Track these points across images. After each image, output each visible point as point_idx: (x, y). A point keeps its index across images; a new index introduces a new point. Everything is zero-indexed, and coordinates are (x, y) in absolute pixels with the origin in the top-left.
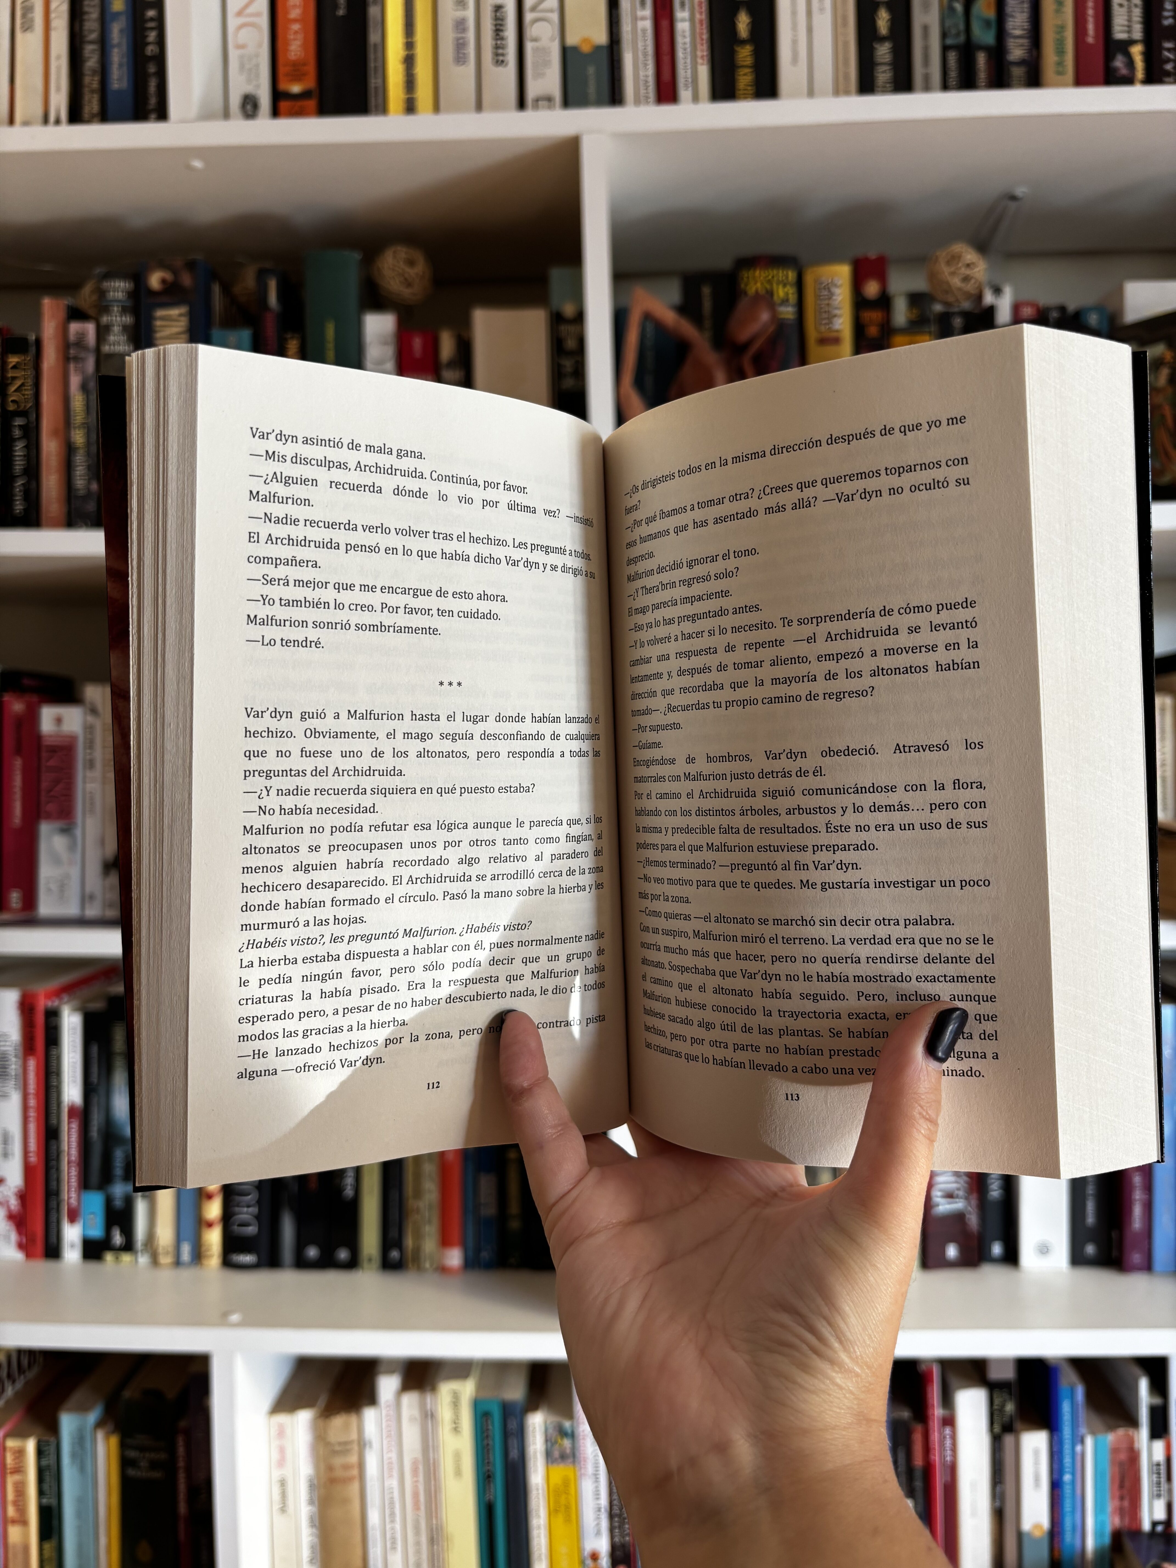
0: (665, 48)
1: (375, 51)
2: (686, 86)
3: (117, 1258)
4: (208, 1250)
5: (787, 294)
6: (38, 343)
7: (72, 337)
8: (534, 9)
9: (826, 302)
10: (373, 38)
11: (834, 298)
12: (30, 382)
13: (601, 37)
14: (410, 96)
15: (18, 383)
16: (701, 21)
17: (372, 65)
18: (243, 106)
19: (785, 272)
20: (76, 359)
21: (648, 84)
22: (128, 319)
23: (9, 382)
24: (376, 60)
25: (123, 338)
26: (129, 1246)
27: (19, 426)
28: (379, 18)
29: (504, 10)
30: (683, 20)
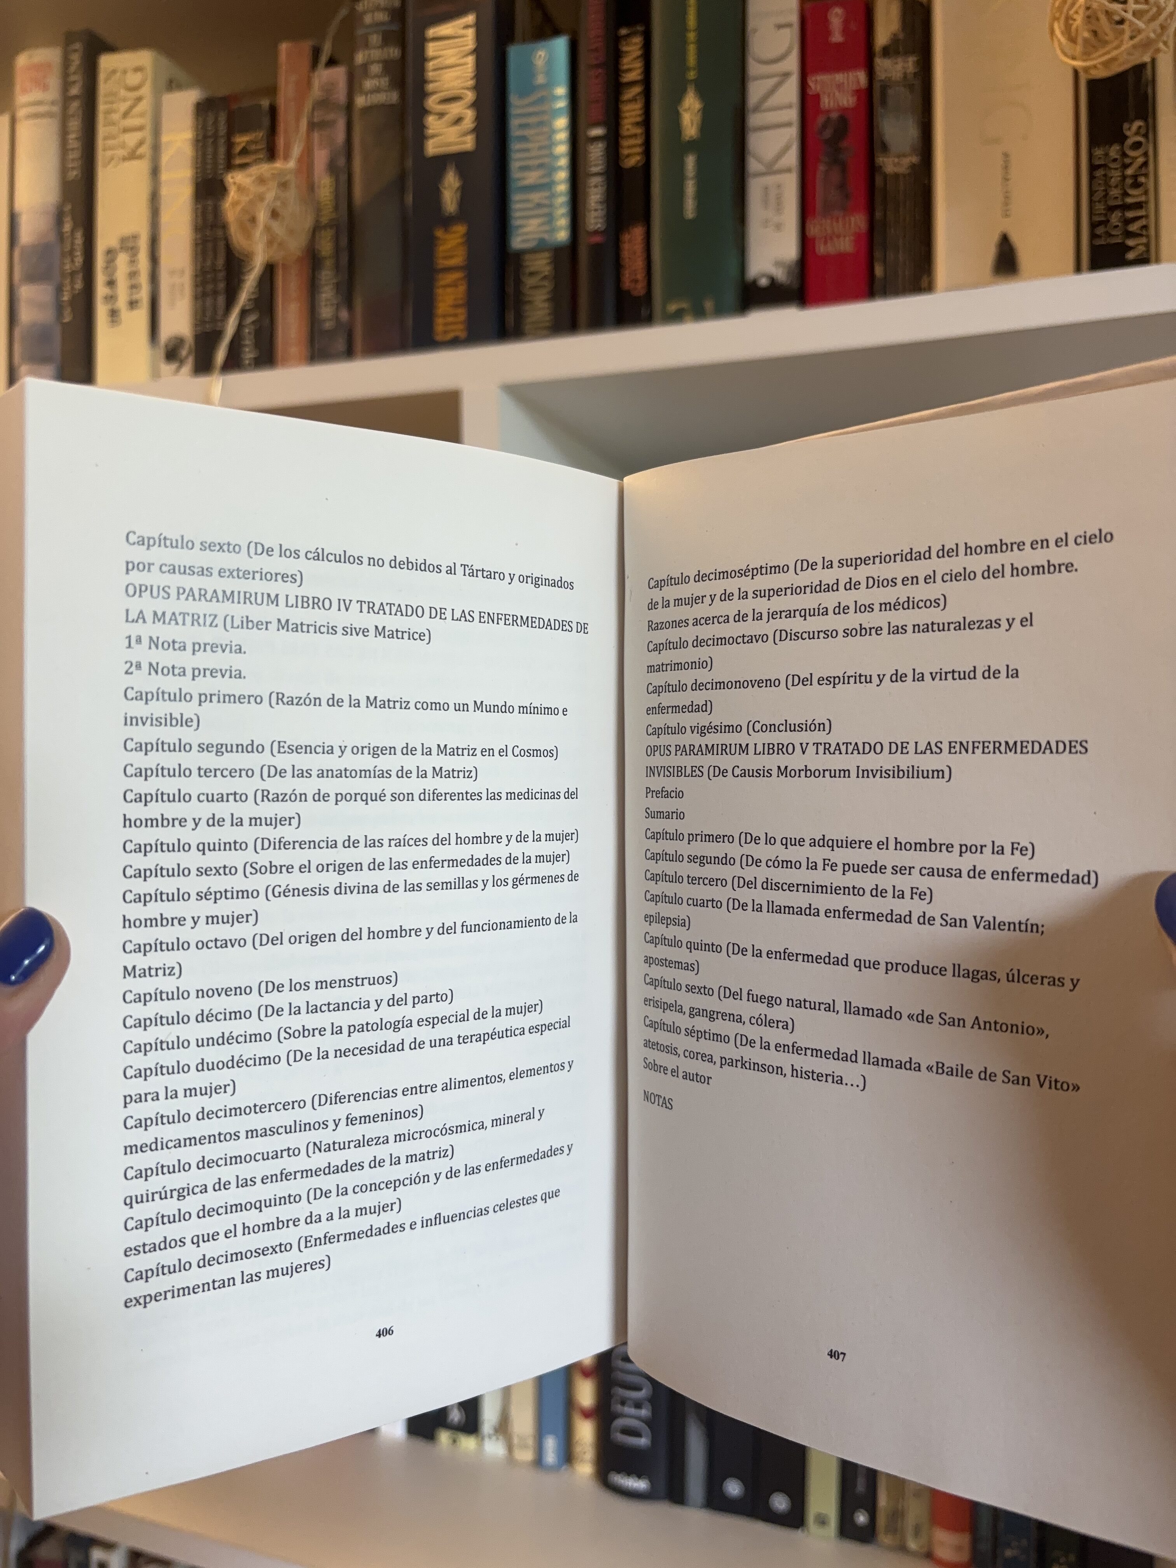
6: (273, 109)
7: (317, 93)
20: (324, 124)
22: (391, 52)
25: (384, 82)
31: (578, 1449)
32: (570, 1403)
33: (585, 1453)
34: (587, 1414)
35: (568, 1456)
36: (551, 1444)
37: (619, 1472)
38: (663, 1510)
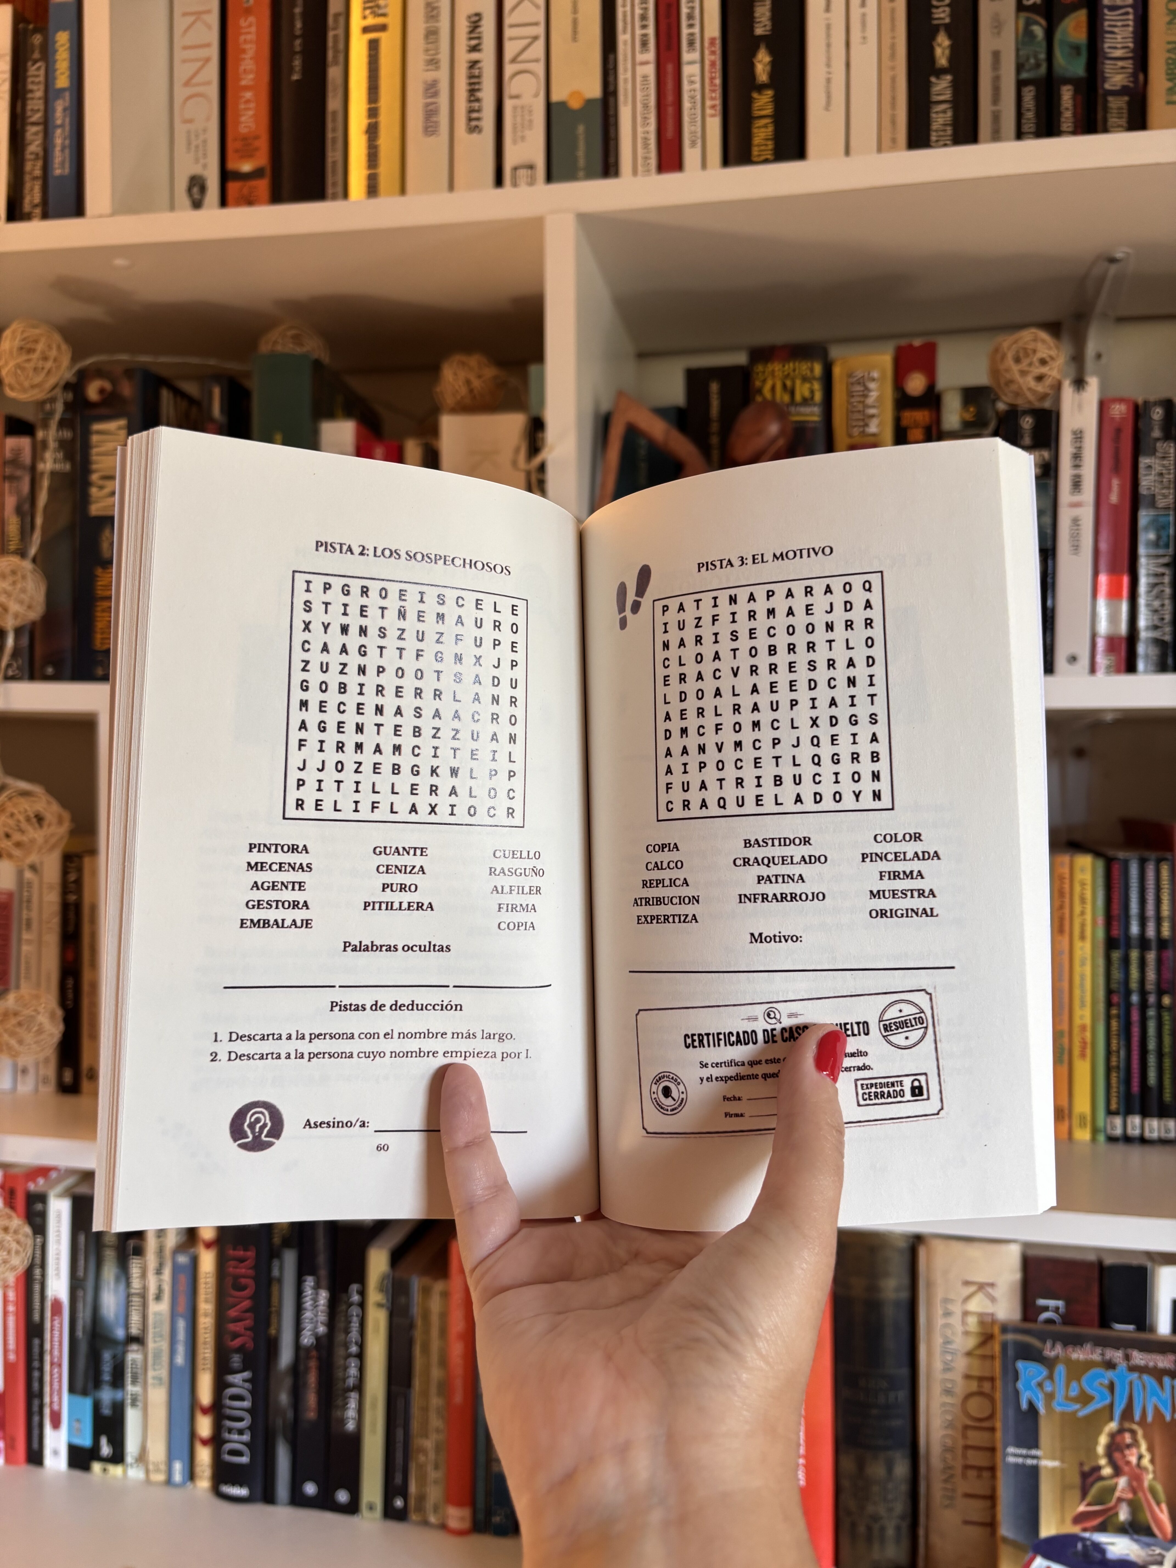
0: (670, 98)
1: (334, 120)
2: (693, 144)
5: (812, 392)
7: (7, 454)
8: (514, 61)
9: (862, 399)
10: (333, 104)
11: (872, 394)
13: (594, 90)
14: (373, 171)
16: (713, 64)
17: (330, 135)
18: (189, 190)
19: (809, 364)
20: (12, 478)
21: (649, 142)
22: (65, 434)
24: (334, 130)
25: (60, 455)
28: (339, 81)
29: (479, 65)
30: (691, 63)
31: (198, 1470)
32: (193, 1435)
33: (203, 1472)
34: (205, 1442)
35: (191, 1475)
36: (178, 1467)
37: (226, 1483)
38: (259, 1510)
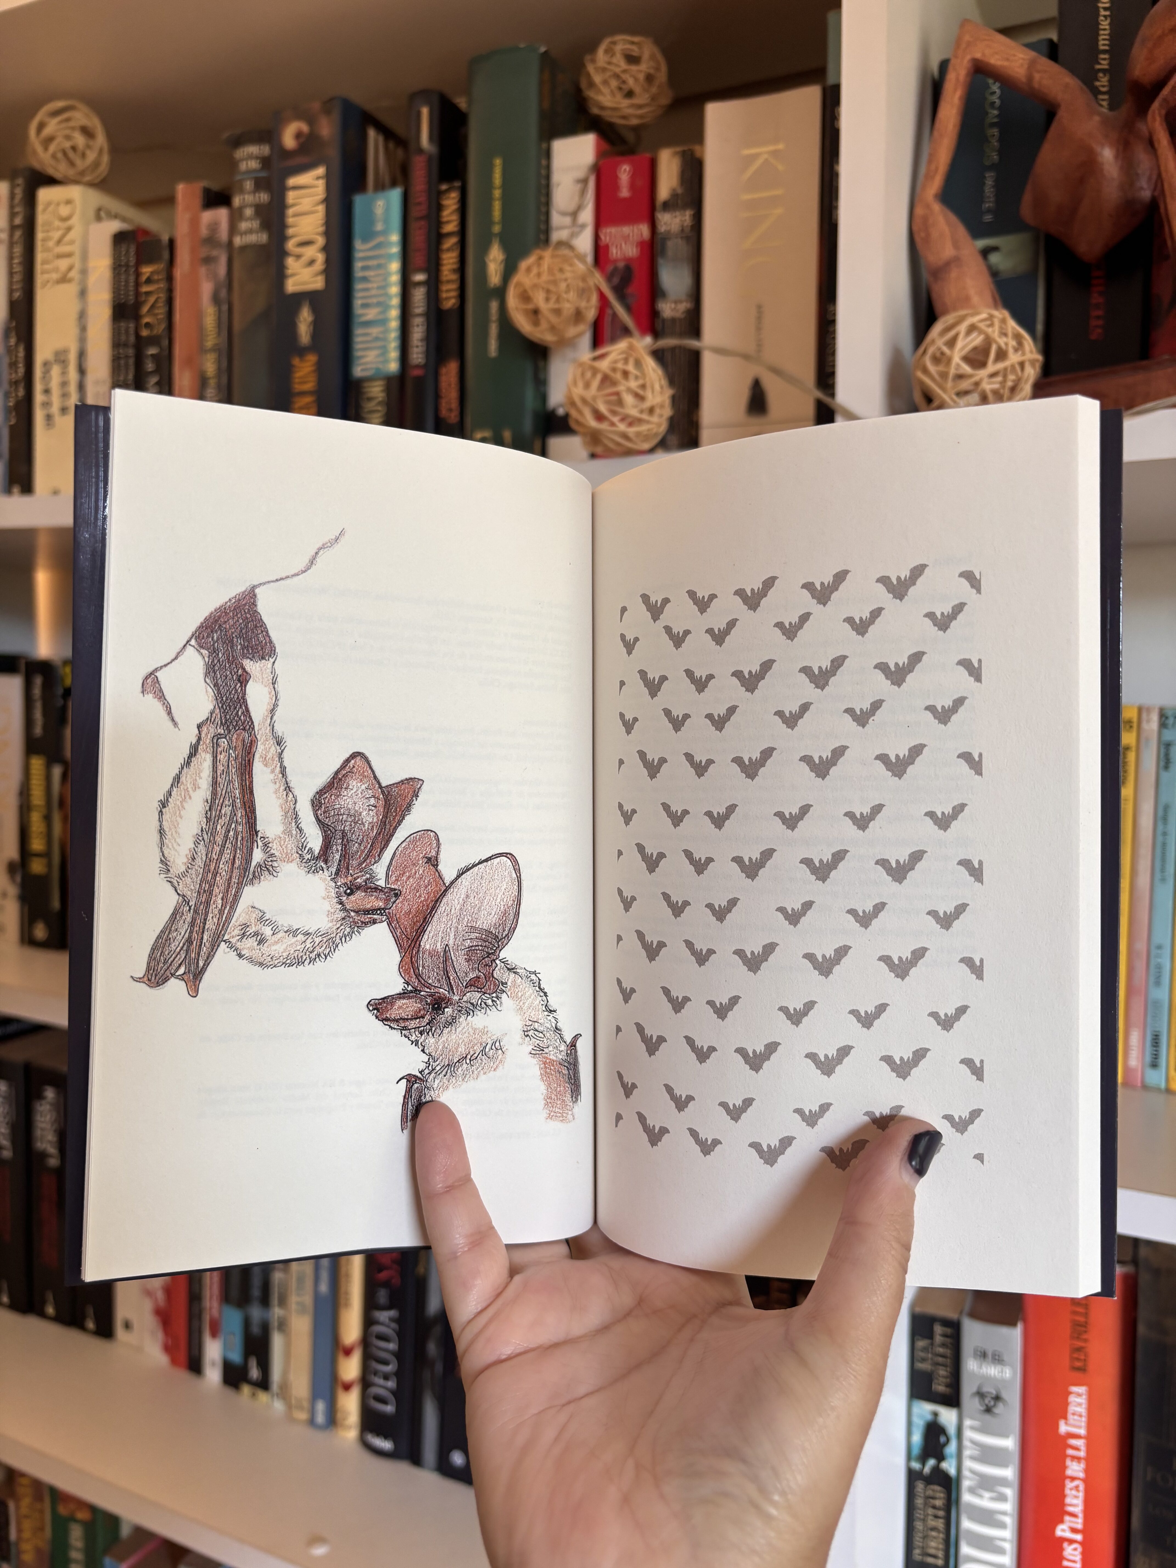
3: (254, 1394)
4: (344, 1419)
6: (172, 243)
7: (204, 232)
12: (163, 296)
15: (152, 299)
20: (208, 260)
22: (264, 197)
23: (143, 299)
25: (256, 224)
26: (264, 1384)
27: (152, 355)
